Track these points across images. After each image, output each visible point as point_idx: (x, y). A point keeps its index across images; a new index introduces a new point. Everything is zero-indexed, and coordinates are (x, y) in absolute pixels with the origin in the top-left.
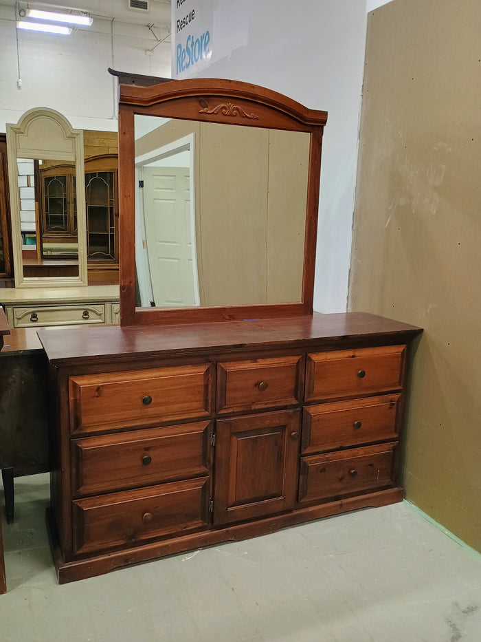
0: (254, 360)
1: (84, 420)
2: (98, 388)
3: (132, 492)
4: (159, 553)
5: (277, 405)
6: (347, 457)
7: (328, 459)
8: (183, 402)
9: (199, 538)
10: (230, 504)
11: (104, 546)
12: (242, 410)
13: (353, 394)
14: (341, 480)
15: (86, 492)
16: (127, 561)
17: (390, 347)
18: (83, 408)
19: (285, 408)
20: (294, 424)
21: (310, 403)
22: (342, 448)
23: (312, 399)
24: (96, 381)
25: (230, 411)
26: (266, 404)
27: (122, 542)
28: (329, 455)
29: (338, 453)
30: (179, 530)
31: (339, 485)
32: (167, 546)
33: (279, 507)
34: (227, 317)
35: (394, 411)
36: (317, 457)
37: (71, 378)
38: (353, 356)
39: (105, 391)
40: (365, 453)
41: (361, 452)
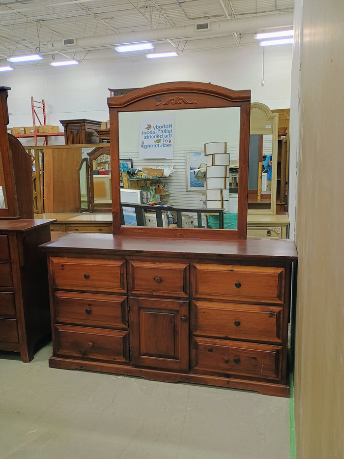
0: (154, 262)
1: (57, 282)
2: (63, 265)
3: (82, 328)
4: (99, 369)
5: (172, 295)
6: (231, 346)
7: (215, 343)
8: (109, 282)
9: (122, 368)
10: (142, 354)
11: (70, 354)
12: (146, 293)
13: (234, 299)
14: (227, 362)
15: (60, 321)
16: (82, 367)
17: (268, 268)
18: (56, 274)
19: (179, 298)
20: (184, 311)
21: (198, 299)
22: (226, 338)
23: (199, 296)
24: (62, 261)
25: (139, 293)
26: (163, 293)
27: (80, 356)
28: (217, 341)
29: (224, 341)
30: (112, 359)
31: (225, 366)
32: (104, 366)
33: (176, 367)
34: (178, 235)
35: (274, 320)
36: (205, 339)
37: (51, 258)
38: (231, 271)
39: (66, 267)
40: (248, 347)
41: (245, 346)
